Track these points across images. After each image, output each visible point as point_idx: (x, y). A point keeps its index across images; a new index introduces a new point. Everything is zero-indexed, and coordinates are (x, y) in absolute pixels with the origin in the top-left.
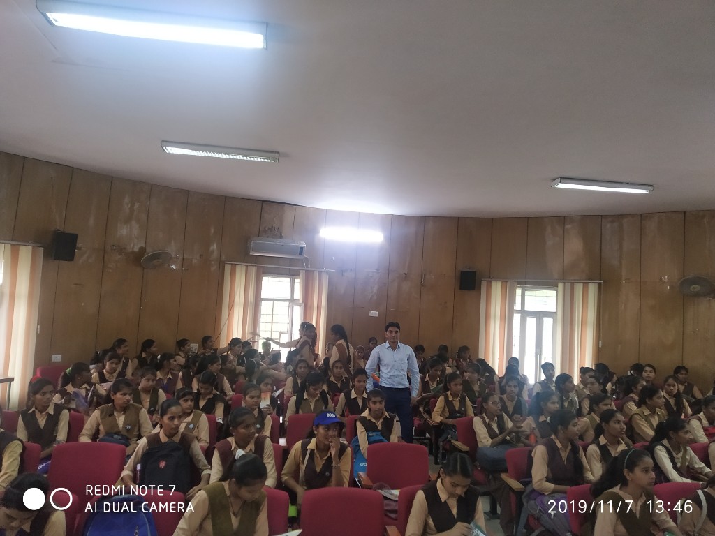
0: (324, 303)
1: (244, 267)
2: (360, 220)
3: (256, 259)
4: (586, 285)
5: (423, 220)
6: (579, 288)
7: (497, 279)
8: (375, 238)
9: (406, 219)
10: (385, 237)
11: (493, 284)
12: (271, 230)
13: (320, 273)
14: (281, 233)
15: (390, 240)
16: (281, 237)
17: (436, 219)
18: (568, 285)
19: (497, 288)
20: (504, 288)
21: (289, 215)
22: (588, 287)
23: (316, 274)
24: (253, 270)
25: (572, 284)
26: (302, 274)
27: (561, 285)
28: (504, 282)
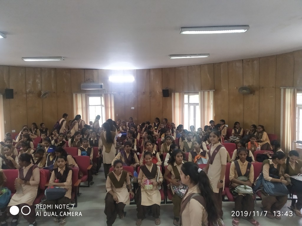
0: (113, 105)
1: (80, 95)
2: (124, 72)
3: (85, 91)
4: (209, 92)
5: (149, 70)
6: (206, 93)
7: (177, 92)
8: (130, 79)
9: (142, 71)
10: (135, 78)
12: (89, 79)
14: (93, 81)
16: (93, 82)
17: (154, 70)
18: (202, 92)
19: (177, 95)
20: (180, 95)
21: (95, 73)
23: (109, 95)
24: (84, 95)
25: (204, 92)
26: (103, 95)
27: (200, 93)
28: (180, 93)
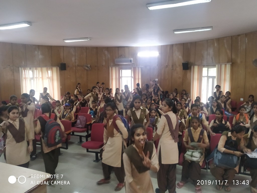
0: (140, 77)
1: (115, 68)
2: (150, 48)
3: (118, 65)
4: (226, 65)
5: (172, 46)
6: (223, 66)
7: (196, 65)
8: (156, 54)
9: (166, 46)
10: (159, 53)
11: (195, 67)
12: (122, 55)
13: (138, 68)
15: (161, 53)
16: (125, 57)
17: (176, 45)
18: (220, 66)
19: (196, 68)
20: (198, 68)
21: (127, 50)
22: (226, 66)
24: (117, 68)
25: (221, 65)
26: (132, 68)
27: (217, 66)
28: (198, 66)
